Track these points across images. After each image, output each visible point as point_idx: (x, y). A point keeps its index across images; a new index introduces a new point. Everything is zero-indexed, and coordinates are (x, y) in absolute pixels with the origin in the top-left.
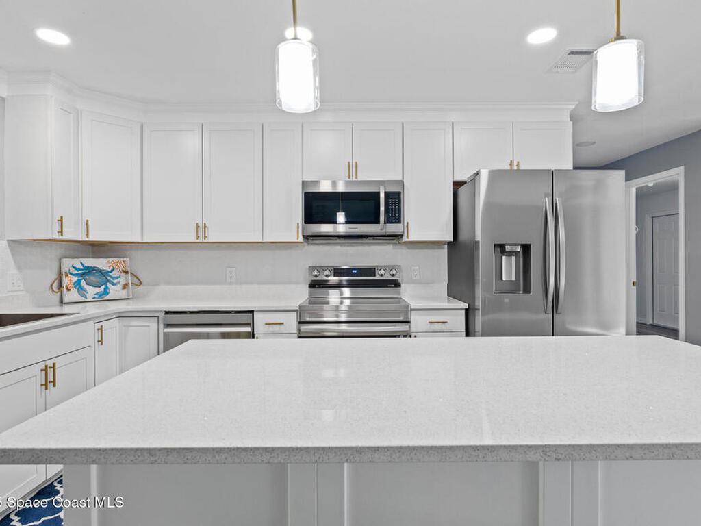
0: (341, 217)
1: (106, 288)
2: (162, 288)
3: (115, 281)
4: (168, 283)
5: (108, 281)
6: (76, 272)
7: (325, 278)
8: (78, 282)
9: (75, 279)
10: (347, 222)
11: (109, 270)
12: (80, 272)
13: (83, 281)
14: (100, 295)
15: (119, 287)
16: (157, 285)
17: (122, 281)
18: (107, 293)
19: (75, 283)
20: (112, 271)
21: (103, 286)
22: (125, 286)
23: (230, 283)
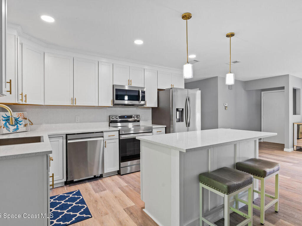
0: (126, 98)
1: (17, 127)
2: (44, 126)
3: (20, 123)
4: (48, 123)
5: (18, 123)
6: (4, 119)
7: (116, 120)
8: (6, 123)
9: (4, 122)
10: (128, 100)
11: (18, 118)
12: (6, 119)
13: (7, 123)
14: (15, 130)
15: (22, 126)
16: (41, 124)
17: (23, 123)
18: (18, 129)
19: (4, 124)
20: (19, 118)
21: (16, 126)
22: (25, 125)
23: (77, 123)
